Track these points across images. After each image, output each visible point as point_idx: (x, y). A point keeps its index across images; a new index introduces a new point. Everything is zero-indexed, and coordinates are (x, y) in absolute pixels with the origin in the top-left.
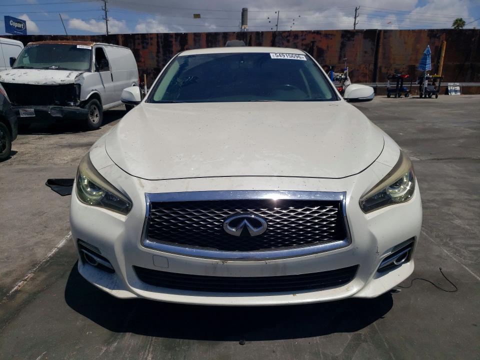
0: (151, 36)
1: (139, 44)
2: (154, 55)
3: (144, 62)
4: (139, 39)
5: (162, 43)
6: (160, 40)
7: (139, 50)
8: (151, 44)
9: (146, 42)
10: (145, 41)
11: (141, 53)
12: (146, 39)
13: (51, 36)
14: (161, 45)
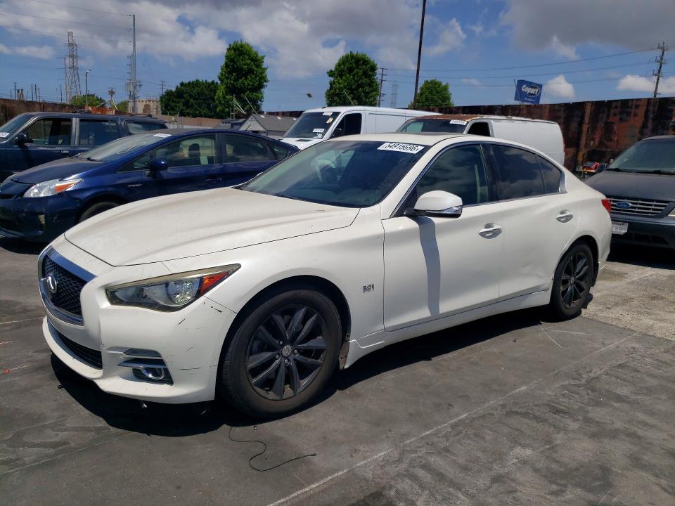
0: (638, 103)
1: (615, 115)
2: (637, 131)
3: (617, 141)
4: (616, 107)
5: (654, 113)
6: (651, 108)
7: (613, 123)
8: (635, 115)
9: (627, 112)
10: (626, 110)
11: (615, 127)
12: (628, 107)
13: (502, 106)
14: (651, 115)
